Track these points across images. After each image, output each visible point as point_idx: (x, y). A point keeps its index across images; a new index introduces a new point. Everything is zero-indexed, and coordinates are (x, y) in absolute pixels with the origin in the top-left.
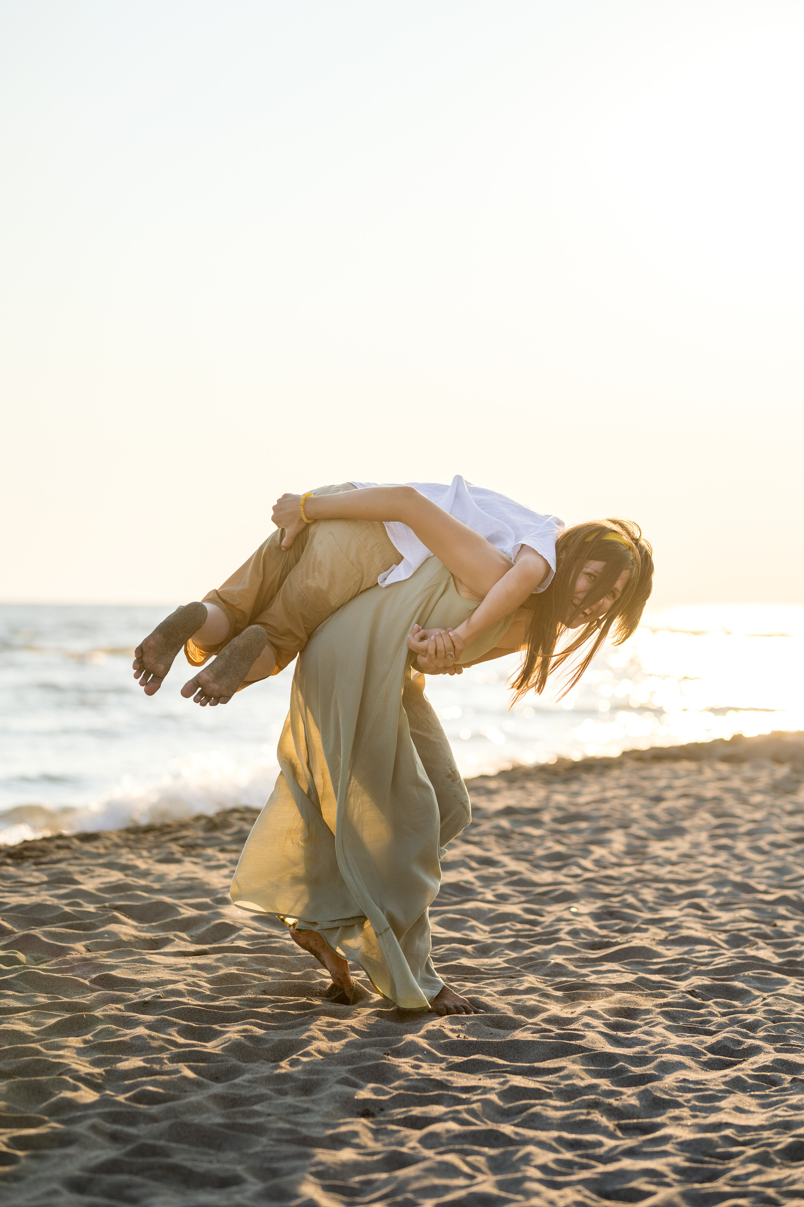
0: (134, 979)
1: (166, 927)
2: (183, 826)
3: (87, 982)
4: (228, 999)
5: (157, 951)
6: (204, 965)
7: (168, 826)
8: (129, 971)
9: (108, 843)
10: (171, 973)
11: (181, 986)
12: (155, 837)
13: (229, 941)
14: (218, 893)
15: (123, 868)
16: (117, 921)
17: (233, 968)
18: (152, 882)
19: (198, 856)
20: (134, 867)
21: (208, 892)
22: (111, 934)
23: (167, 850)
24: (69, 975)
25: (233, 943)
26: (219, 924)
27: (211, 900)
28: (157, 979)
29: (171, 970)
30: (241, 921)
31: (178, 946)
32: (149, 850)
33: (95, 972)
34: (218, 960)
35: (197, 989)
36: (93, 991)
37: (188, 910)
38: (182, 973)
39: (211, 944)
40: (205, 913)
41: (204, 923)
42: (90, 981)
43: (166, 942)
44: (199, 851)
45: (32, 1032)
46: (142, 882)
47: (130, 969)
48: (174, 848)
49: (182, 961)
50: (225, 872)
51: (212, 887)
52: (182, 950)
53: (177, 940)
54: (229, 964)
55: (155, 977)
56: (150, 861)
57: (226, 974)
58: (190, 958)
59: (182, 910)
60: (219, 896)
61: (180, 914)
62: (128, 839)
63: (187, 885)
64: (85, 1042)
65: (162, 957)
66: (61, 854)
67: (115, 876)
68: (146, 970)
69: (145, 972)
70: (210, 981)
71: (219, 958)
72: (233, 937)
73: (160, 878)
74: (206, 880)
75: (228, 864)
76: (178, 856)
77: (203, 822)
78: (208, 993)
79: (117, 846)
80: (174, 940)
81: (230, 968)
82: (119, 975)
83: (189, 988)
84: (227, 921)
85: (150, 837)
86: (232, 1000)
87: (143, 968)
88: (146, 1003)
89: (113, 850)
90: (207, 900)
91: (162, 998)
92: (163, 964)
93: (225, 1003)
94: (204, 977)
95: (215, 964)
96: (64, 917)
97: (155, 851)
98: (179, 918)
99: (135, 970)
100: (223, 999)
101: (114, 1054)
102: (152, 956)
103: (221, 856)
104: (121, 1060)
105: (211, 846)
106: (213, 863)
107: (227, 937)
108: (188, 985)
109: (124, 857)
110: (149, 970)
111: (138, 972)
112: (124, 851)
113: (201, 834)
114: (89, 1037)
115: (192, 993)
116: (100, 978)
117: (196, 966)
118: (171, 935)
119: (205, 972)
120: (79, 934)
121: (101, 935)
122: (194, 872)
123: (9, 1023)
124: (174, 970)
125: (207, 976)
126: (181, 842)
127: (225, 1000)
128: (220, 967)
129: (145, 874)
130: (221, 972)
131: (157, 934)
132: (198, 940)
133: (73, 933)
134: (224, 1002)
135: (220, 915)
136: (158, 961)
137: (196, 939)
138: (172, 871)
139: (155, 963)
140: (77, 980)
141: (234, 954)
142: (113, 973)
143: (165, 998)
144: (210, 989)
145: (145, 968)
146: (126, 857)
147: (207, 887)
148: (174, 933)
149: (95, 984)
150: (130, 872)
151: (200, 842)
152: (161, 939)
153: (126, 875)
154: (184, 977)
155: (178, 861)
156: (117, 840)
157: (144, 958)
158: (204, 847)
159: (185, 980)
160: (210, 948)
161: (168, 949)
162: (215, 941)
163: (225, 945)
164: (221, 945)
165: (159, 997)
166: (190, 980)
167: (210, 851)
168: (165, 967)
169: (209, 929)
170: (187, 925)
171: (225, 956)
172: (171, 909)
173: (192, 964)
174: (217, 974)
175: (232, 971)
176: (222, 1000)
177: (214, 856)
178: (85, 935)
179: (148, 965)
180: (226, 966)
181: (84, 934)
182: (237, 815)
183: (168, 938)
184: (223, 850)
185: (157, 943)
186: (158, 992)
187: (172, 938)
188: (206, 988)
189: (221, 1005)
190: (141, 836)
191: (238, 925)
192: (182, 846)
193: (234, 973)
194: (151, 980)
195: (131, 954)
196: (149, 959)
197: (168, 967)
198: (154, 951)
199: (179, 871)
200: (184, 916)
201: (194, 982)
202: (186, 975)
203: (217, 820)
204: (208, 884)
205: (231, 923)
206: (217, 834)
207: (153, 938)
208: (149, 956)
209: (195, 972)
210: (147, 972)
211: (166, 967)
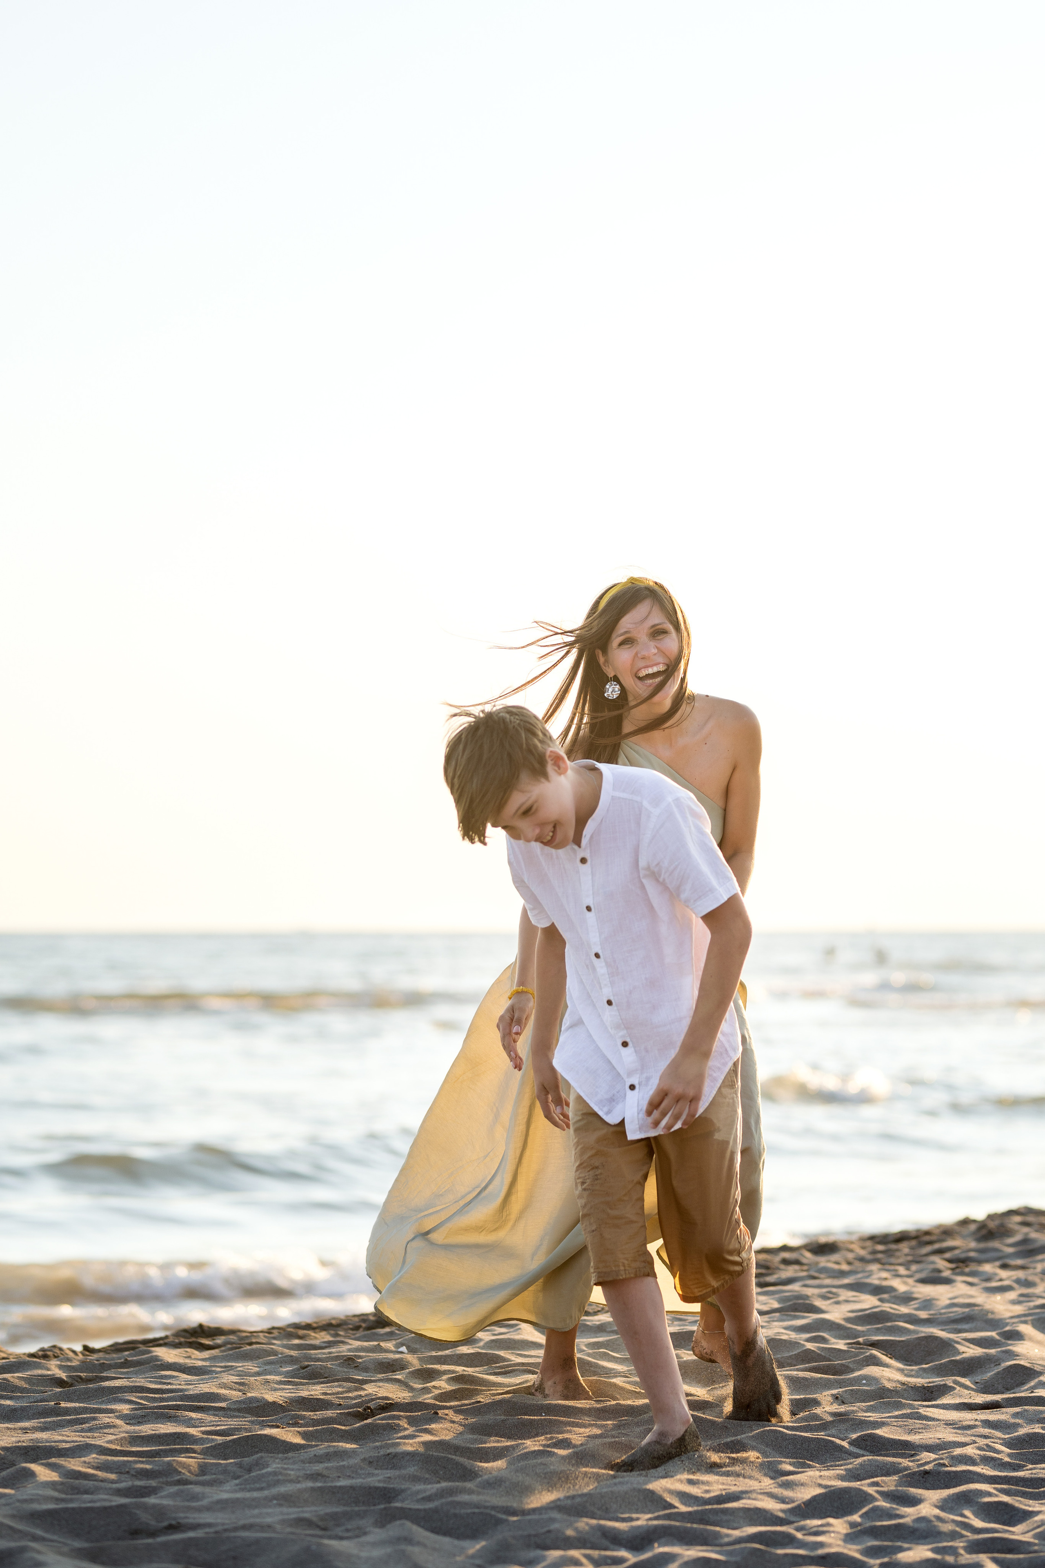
0: (907, 1441)
1: (942, 1371)
2: (947, 1232)
3: (845, 1444)
4: (1035, 1469)
5: (934, 1403)
6: (998, 1421)
7: (927, 1233)
8: (900, 1430)
9: (850, 1256)
10: (956, 1433)
11: (970, 1451)
12: (912, 1248)
13: (1027, 1390)
14: (1007, 1324)
15: (877, 1290)
16: (877, 1362)
17: (1037, 1425)
18: (917, 1309)
19: (972, 1274)
20: (890, 1290)
21: (994, 1323)
22: (870, 1379)
23: (932, 1266)
24: (821, 1435)
25: (1032, 1392)
26: (1011, 1366)
27: (997, 1334)
28: (937, 1441)
29: (954, 1428)
30: (1040, 1362)
31: (960, 1396)
32: (907, 1265)
33: (854, 1431)
34: (1016, 1415)
35: (995, 1455)
36: (857, 1456)
37: (968, 1347)
38: (969, 1432)
39: (1003, 1393)
40: (992, 1351)
41: (992, 1365)
42: (849, 1443)
43: (944, 1390)
44: (973, 1267)
45: (782, 1511)
46: (904, 1310)
47: (900, 1427)
48: (940, 1262)
49: (968, 1417)
50: (1012, 1295)
51: (997, 1317)
52: (966, 1401)
53: (958, 1388)
54: (1031, 1421)
55: (934, 1438)
56: (910, 1281)
57: (1028, 1435)
58: (979, 1412)
59: (961, 1348)
60: (1008, 1328)
61: (959, 1353)
62: (874, 1252)
63: (963, 1313)
64: (853, 1525)
65: (942, 1411)
66: (789, 1272)
67: (868, 1302)
68: (922, 1428)
69: (920, 1431)
70: (1009, 1444)
71: (1018, 1413)
72: (1032, 1383)
73: (927, 1304)
74: (987, 1307)
75: (1015, 1285)
76: (947, 1274)
77: (973, 1227)
78: (1007, 1459)
79: (862, 1259)
80: (954, 1389)
81: (1033, 1426)
82: (886, 1435)
83: (982, 1453)
84: (1022, 1363)
85: (905, 1248)
86: (1040, 1469)
87: (917, 1426)
88: (926, 1473)
89: (858, 1264)
90: (993, 1334)
91: (947, 1466)
92: (943, 1420)
93: (1032, 1474)
94: (999, 1438)
95: (1012, 1421)
96: (806, 1357)
97: (914, 1267)
98: (958, 1358)
99: (907, 1428)
100: (1028, 1468)
101: (891, 1541)
102: (928, 1409)
103: (1004, 1274)
104: (901, 1550)
105: (987, 1261)
106: (994, 1284)
107: (1023, 1384)
108: (980, 1448)
109: (875, 1276)
110: (926, 1428)
111: (911, 1432)
112: (874, 1267)
113: (973, 1244)
114: (856, 1518)
115: (986, 1460)
116: (862, 1438)
117: (987, 1424)
118: (949, 1381)
119: (1000, 1431)
120: (829, 1380)
121: (857, 1381)
122: (971, 1297)
123: (749, 1498)
124: (958, 1428)
125: (1003, 1436)
126: (948, 1255)
127: (1031, 1469)
128: (1019, 1424)
129: (906, 1299)
130: (1022, 1432)
131: (931, 1380)
132: (985, 1389)
133: (821, 1378)
134: (1030, 1472)
135: (1012, 1355)
136: (936, 1416)
137: (982, 1386)
138: (942, 1294)
139: (933, 1419)
140: (832, 1442)
141: (1037, 1408)
142: (879, 1432)
143: (951, 1466)
144: (1009, 1455)
145: (921, 1426)
146: (878, 1275)
147: (990, 1316)
148: (953, 1378)
149: (855, 1446)
150: (885, 1296)
151: (972, 1254)
152: (936, 1386)
153: (881, 1300)
154: (974, 1438)
155: (947, 1281)
156: (862, 1253)
157: (917, 1413)
158: (980, 1262)
159: (975, 1442)
160: (1003, 1399)
161: (946, 1400)
162: (1007, 1389)
163: (1023, 1395)
164: (1018, 1395)
165: (944, 1465)
166: (982, 1442)
167: (987, 1268)
168: (946, 1424)
169: (998, 1373)
170: (968, 1367)
171: (1026, 1410)
172: (946, 1346)
173: (982, 1421)
174: (1016, 1434)
175: (1037, 1431)
176: (1027, 1470)
177: (996, 1274)
178: (836, 1381)
179: (925, 1422)
180: (1027, 1424)
181: (835, 1379)
182: (1018, 1219)
183: (945, 1385)
184: (1004, 1266)
185: (932, 1392)
186: (942, 1459)
187: (951, 1384)
188: (1005, 1453)
189: (1027, 1476)
190: (893, 1246)
191: (1038, 1368)
192: (950, 1261)
193: (1038, 1433)
194: (930, 1442)
195: (899, 1406)
196: (925, 1413)
197: (950, 1424)
198: (930, 1403)
199: (951, 1295)
200: (964, 1355)
201: (987, 1445)
202: (975, 1436)
203: (992, 1225)
204: (993, 1313)
205: (1028, 1365)
206: (995, 1244)
207: (926, 1385)
208: (924, 1409)
209: (987, 1431)
210: (924, 1431)
211: (949, 1424)
